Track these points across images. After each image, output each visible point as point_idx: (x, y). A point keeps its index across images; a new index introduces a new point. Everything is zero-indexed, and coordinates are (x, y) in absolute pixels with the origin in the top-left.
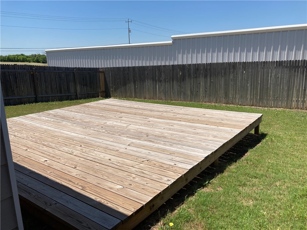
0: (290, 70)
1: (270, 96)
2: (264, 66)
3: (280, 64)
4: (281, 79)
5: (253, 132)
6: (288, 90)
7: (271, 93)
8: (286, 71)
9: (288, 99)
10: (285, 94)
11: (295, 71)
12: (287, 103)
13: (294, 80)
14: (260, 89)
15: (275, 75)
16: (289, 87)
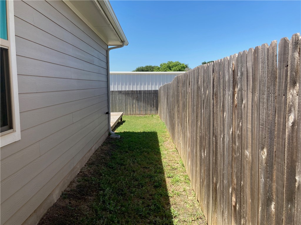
0: (125, 95)
1: (117, 109)
2: (112, 93)
3: (120, 92)
4: (122, 100)
5: (120, 121)
6: (126, 106)
7: (117, 107)
8: (124, 96)
9: (126, 110)
10: (124, 107)
11: (128, 96)
12: (126, 113)
13: (128, 100)
14: (112, 106)
15: (119, 98)
16: (126, 104)
